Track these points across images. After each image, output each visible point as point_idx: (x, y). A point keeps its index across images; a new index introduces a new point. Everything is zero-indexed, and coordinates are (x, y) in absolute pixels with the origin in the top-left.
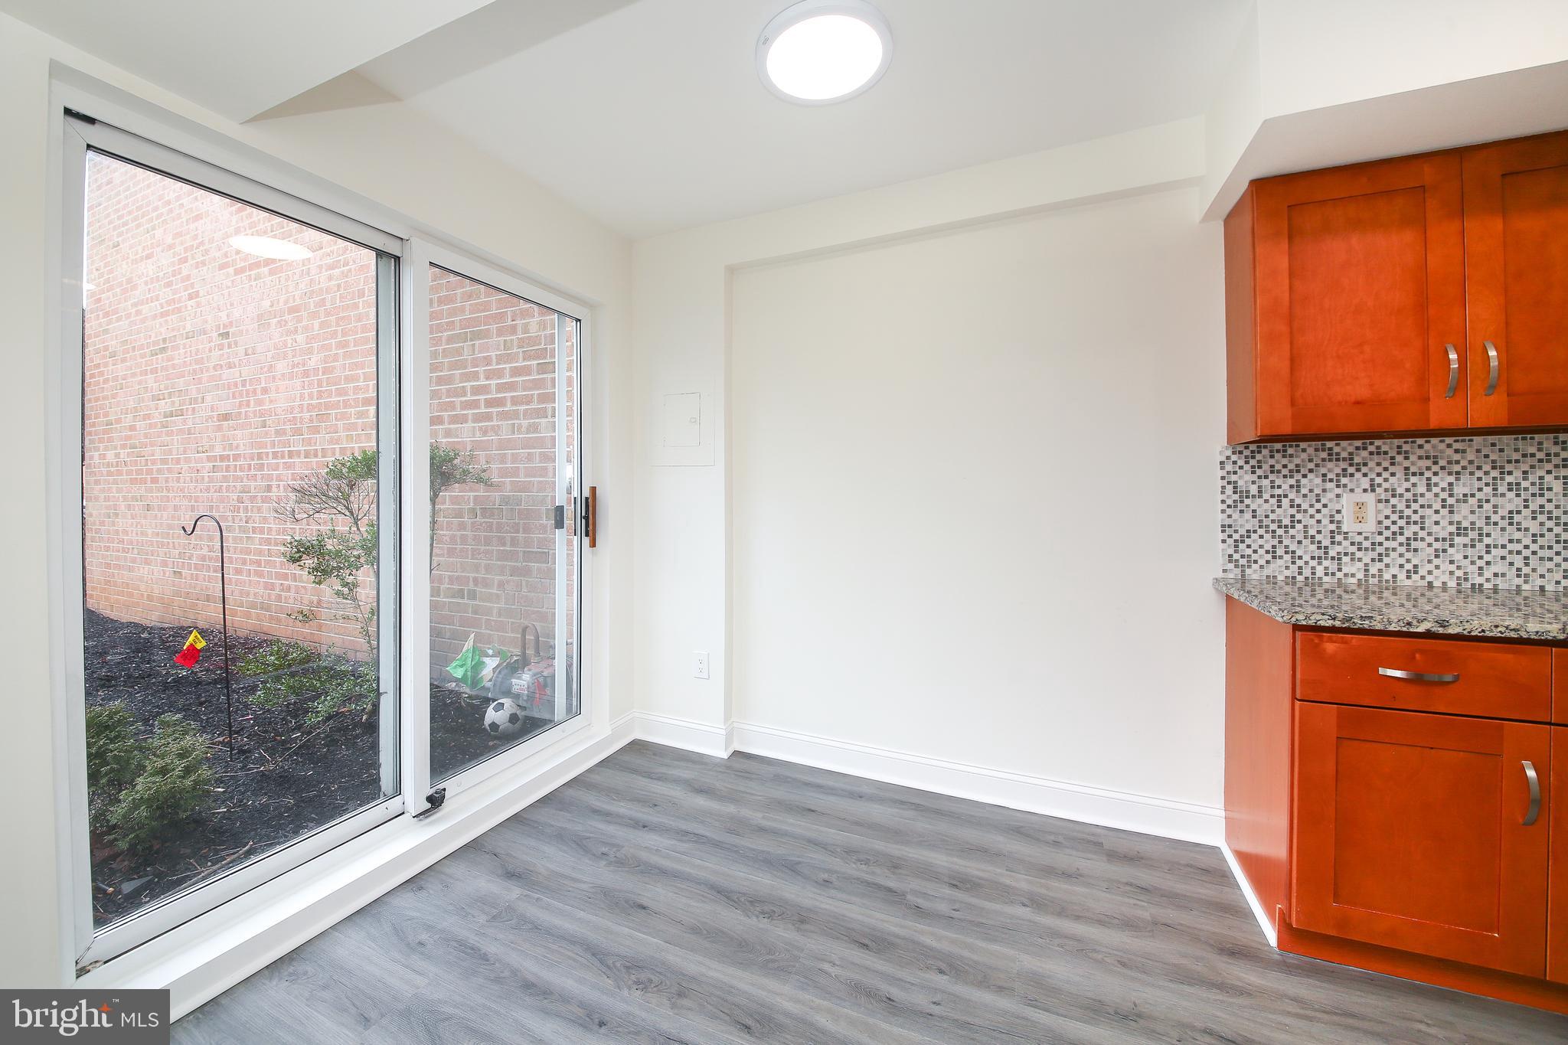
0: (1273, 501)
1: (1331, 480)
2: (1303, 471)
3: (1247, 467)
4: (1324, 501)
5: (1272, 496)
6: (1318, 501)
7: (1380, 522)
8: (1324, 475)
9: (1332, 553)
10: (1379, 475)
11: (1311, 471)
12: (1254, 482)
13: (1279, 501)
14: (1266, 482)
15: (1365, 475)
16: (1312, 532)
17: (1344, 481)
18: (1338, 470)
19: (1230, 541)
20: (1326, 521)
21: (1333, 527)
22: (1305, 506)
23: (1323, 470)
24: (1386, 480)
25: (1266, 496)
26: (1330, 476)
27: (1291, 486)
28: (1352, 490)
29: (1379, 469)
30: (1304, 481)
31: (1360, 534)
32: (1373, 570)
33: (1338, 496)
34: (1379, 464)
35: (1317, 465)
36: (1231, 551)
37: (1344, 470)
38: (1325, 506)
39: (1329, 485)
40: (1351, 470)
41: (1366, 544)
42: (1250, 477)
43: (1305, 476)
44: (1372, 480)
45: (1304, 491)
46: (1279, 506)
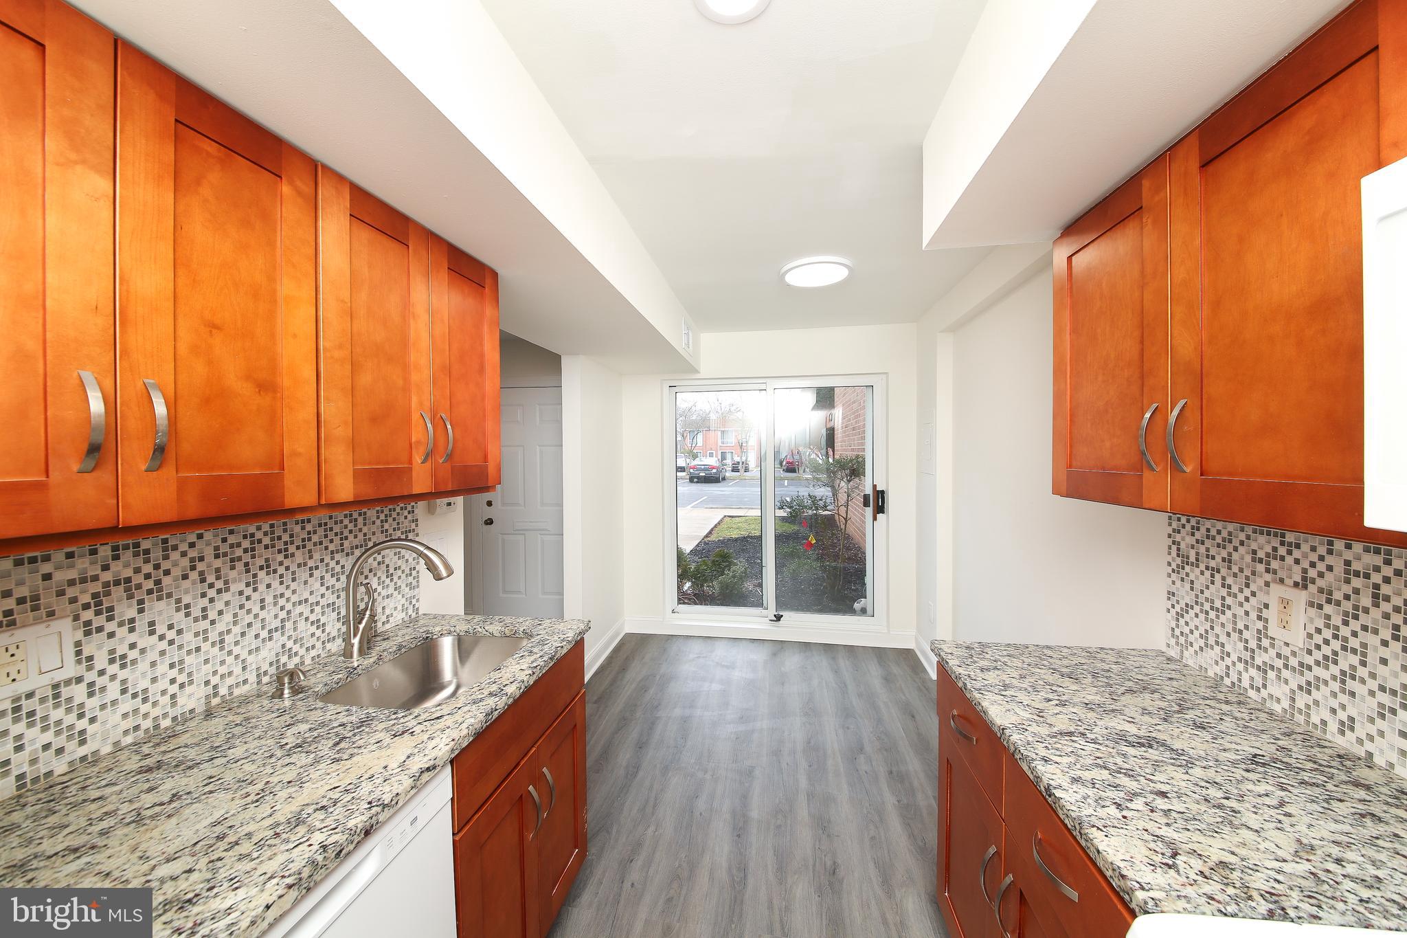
0: (1208, 573)
1: (1261, 561)
2: (1236, 542)
3: (1188, 527)
4: (1253, 587)
5: (1207, 568)
6: (1247, 586)
7: (1310, 636)
8: (1254, 552)
9: (1258, 661)
10: (1313, 565)
11: (1242, 543)
12: (1193, 547)
13: (1213, 576)
14: (1202, 549)
15: (1297, 561)
16: (1240, 626)
17: (1275, 564)
18: (1269, 549)
19: (1173, 612)
20: (1253, 615)
21: (1260, 625)
22: (1235, 589)
23: (1254, 546)
24: (1321, 575)
25: (1202, 567)
26: (1261, 554)
27: (1224, 560)
28: (1282, 581)
29: (1314, 557)
30: (1235, 556)
31: (1287, 644)
32: (1300, 703)
33: (1267, 584)
34: (1313, 549)
35: (1248, 537)
36: (1173, 624)
37: (1275, 549)
38: (1254, 594)
39: (1261, 568)
40: (1282, 551)
41: (1293, 662)
42: (1190, 540)
43: (1236, 549)
44: (1305, 571)
45: (1235, 569)
46: (1213, 583)
